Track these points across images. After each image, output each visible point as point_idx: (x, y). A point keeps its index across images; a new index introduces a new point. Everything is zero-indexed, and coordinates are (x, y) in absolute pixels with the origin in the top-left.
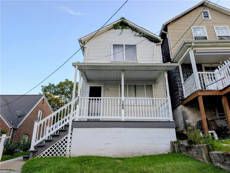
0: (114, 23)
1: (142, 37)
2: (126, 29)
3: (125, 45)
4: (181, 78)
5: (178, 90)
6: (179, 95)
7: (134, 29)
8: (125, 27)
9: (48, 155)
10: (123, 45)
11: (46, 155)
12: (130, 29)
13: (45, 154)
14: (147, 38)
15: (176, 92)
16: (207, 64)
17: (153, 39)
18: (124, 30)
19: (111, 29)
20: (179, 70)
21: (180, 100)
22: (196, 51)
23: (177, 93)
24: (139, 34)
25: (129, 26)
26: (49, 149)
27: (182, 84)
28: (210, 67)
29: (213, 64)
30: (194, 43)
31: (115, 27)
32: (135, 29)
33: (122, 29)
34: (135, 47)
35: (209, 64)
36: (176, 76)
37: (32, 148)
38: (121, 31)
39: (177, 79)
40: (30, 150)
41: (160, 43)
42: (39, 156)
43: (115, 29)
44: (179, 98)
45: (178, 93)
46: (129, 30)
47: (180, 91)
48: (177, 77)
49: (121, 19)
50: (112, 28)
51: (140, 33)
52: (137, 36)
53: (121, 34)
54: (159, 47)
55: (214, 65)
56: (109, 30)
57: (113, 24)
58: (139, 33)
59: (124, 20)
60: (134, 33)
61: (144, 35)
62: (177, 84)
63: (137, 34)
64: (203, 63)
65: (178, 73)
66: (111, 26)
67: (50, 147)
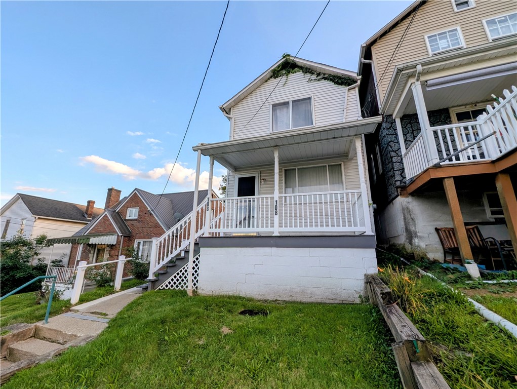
0: (273, 68)
1: (323, 81)
2: (293, 73)
3: (293, 101)
4: (399, 144)
5: (394, 168)
6: (394, 179)
7: (307, 70)
8: (291, 70)
9: (172, 286)
10: (288, 103)
11: (169, 286)
12: (301, 70)
13: (168, 284)
14: (331, 80)
15: (390, 171)
16: (464, 107)
17: (343, 78)
18: (291, 76)
19: (269, 79)
20: (395, 130)
21: (397, 187)
22: (429, 82)
23: (391, 173)
24: (317, 77)
25: (298, 66)
26: (172, 277)
27: (403, 156)
28: (471, 111)
29: (478, 105)
30: (422, 66)
31: (275, 74)
32: (309, 69)
33: (287, 75)
34: (308, 101)
35: (468, 106)
36: (390, 142)
37: (151, 277)
38: (286, 78)
39: (391, 147)
40: (148, 278)
41: (356, 84)
42: (162, 287)
43: (275, 78)
44: (395, 183)
45: (394, 174)
46: (299, 73)
47: (396, 171)
48: (391, 144)
49: (284, 57)
50: (271, 77)
51: (319, 75)
52: (312, 81)
53: (285, 83)
54: (354, 92)
55: (479, 107)
56: (266, 81)
57: (271, 69)
58: (317, 74)
59: (288, 57)
60: (308, 76)
61: (326, 76)
62: (392, 158)
63: (314, 77)
64: (453, 107)
65: (393, 135)
66: (268, 74)
67: (174, 275)
